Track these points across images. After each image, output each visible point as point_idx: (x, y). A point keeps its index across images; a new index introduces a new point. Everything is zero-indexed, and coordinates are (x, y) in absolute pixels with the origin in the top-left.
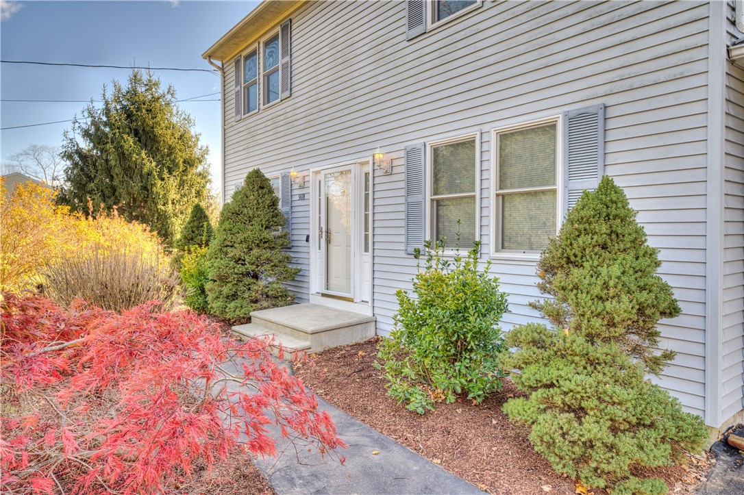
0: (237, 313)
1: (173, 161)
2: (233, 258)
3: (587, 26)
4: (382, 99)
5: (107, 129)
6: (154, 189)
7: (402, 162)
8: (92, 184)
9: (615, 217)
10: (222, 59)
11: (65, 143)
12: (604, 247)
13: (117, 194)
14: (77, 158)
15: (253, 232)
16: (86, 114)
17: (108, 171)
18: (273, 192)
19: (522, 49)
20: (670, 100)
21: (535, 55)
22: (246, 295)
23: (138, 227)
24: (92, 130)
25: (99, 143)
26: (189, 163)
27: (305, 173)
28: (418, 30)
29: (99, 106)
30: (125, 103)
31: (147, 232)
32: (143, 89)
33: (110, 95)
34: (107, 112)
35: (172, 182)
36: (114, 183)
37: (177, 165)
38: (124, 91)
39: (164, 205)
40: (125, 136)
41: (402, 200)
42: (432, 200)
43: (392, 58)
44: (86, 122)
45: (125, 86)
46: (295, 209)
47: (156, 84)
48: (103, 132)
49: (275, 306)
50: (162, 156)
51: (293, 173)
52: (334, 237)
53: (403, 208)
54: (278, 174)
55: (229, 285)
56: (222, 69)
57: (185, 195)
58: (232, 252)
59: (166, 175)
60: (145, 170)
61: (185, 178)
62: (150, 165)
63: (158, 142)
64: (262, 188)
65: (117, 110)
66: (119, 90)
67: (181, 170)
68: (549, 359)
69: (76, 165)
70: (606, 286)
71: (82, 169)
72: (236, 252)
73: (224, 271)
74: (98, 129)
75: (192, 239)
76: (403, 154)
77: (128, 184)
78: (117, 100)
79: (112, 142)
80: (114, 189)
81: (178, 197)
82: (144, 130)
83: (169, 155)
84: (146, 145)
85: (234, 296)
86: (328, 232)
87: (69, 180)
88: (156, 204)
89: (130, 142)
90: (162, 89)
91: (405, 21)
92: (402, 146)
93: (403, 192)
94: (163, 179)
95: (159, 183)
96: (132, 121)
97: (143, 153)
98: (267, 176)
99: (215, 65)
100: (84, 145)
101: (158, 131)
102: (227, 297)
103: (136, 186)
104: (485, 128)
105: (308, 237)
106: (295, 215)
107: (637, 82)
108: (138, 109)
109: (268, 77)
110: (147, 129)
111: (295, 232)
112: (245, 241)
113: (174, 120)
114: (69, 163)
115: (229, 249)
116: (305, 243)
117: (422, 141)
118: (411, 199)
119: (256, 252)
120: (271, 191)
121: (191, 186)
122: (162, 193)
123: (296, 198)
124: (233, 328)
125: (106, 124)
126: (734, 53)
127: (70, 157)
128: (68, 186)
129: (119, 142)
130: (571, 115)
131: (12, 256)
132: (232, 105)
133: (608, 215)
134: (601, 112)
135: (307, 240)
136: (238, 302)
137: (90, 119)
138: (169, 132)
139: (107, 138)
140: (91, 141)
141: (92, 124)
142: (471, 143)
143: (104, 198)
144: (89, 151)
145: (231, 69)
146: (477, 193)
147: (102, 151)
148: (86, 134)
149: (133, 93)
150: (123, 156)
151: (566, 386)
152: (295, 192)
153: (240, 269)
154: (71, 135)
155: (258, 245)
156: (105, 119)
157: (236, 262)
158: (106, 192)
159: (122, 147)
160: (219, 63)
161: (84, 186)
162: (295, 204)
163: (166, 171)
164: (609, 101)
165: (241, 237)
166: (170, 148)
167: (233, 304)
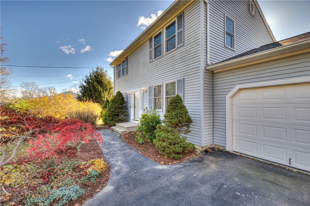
0: (113, 124)
1: (106, 88)
2: (112, 111)
3: (181, 61)
4: (145, 75)
5: (90, 81)
6: (102, 95)
7: (148, 90)
8: (86, 94)
9: (177, 102)
10: (114, 65)
11: (80, 84)
12: (175, 109)
13: (92, 96)
14: (83, 87)
15: (117, 105)
16: (85, 77)
17: (90, 91)
18: (123, 96)
19: (170, 66)
20: (194, 78)
21: (172, 67)
22: (115, 120)
23: (96, 104)
24: (87, 81)
25: (88, 84)
26: (110, 88)
27: (130, 92)
28: (151, 61)
29: (89, 75)
30: (95, 74)
31: (99, 106)
32: (100, 71)
33: (91, 72)
34: (91, 76)
35: (106, 93)
36: (92, 94)
37: (108, 89)
38: (95, 71)
39: (104, 99)
40: (95, 82)
41: (148, 98)
42: (154, 98)
43: (146, 66)
44: (85, 79)
45: (95, 70)
46: (128, 100)
47: (103, 69)
48: (90, 82)
49: (122, 122)
50: (104, 87)
51: (127, 92)
52: (136, 106)
53: (148, 100)
54: (125, 92)
55: (111, 117)
56: (114, 68)
57: (109, 96)
58: (112, 110)
59: (104, 91)
60: (100, 90)
61: (109, 92)
62: (100, 89)
63: (103, 83)
64: (120, 95)
65: (93, 76)
66: (94, 71)
67: (108, 90)
68: (161, 131)
69: (83, 89)
70: (172, 116)
71: (84, 90)
72: (113, 110)
73: (110, 114)
74: (88, 81)
75: (105, 107)
76: (148, 88)
77: (95, 94)
78: (93, 73)
79: (91, 84)
80: (92, 95)
81: (108, 97)
82: (99, 81)
83: (105, 87)
84: (100, 84)
85: (112, 120)
86: (135, 106)
87: (81, 93)
88: (102, 98)
89: (96, 83)
90: (104, 70)
91: (149, 58)
92: (148, 86)
93: (148, 97)
94: (104, 93)
95: (103, 93)
96: (96, 79)
97: (99, 86)
98: (121, 93)
99: (112, 67)
100: (85, 84)
101: (103, 81)
102: (111, 120)
103: (97, 94)
104: (163, 82)
105: (130, 106)
106: (128, 101)
107: (189, 74)
108: (98, 76)
109: (123, 69)
110: (100, 80)
111: (128, 105)
112: (115, 107)
113: (107, 78)
114: (81, 89)
115: (111, 109)
116: (130, 108)
117: (152, 85)
118: (150, 98)
119: (117, 110)
120: (122, 96)
121: (111, 94)
122: (103, 96)
123: (128, 97)
124: (111, 127)
125: (90, 79)
126: (206, 68)
127: (81, 87)
128: (80, 94)
129: (93, 84)
130: (178, 80)
131: (64, 111)
132: (116, 76)
133: (176, 102)
134: (183, 80)
135: (130, 107)
136: (113, 121)
137: (86, 78)
138: (106, 81)
139: (90, 83)
140: (87, 83)
141: (87, 79)
142: (161, 86)
143: (89, 97)
144: (86, 86)
145: (116, 67)
146: (162, 97)
147: (89, 86)
148: (85, 82)
149: (97, 72)
150: (94, 87)
151: (162, 136)
152: (128, 96)
153: (113, 114)
154: (82, 82)
155: (118, 108)
156: (90, 78)
157: (113, 112)
158: (90, 96)
159: (94, 85)
160: (113, 66)
161: (84, 94)
162: (128, 99)
163: (104, 90)
164: (185, 77)
165: (114, 106)
166: (106, 85)
167: (111, 122)
